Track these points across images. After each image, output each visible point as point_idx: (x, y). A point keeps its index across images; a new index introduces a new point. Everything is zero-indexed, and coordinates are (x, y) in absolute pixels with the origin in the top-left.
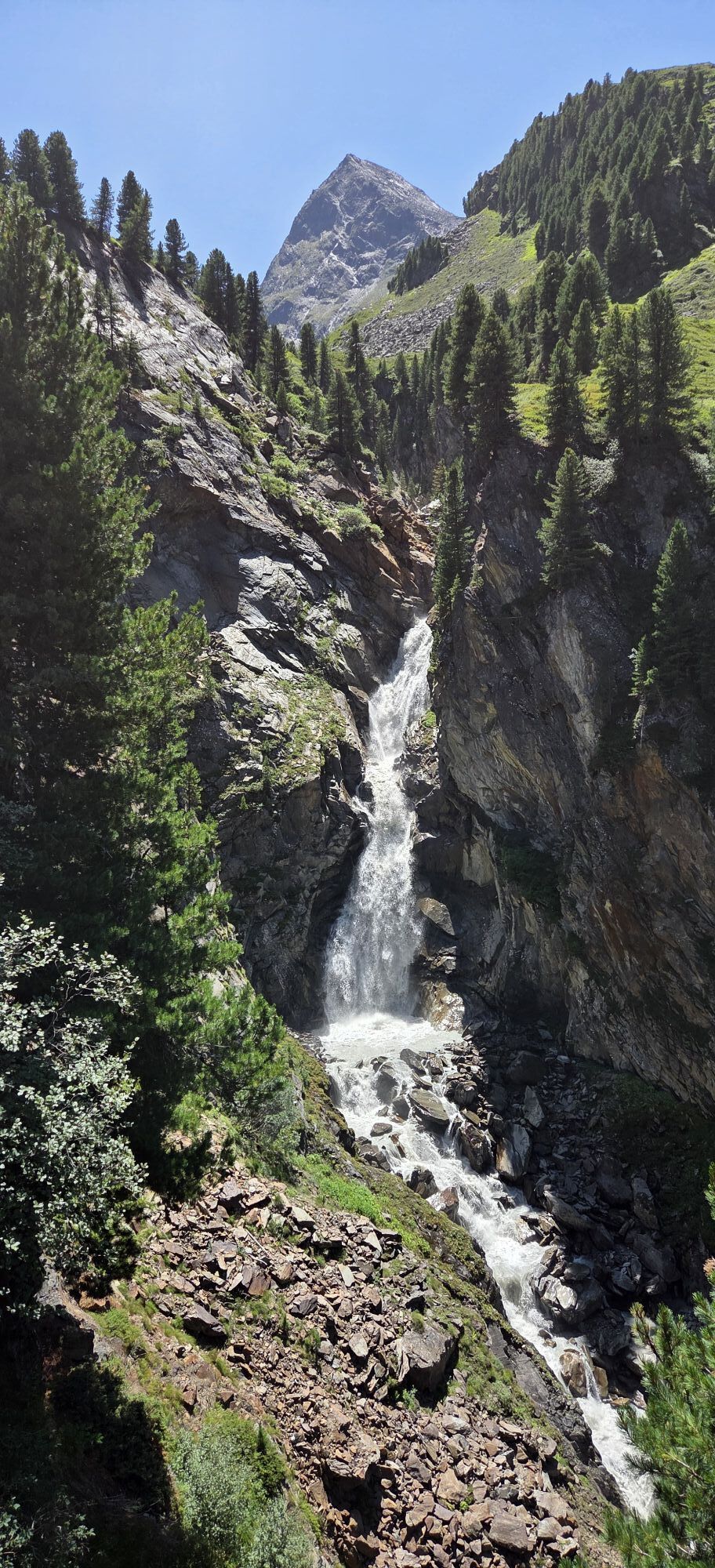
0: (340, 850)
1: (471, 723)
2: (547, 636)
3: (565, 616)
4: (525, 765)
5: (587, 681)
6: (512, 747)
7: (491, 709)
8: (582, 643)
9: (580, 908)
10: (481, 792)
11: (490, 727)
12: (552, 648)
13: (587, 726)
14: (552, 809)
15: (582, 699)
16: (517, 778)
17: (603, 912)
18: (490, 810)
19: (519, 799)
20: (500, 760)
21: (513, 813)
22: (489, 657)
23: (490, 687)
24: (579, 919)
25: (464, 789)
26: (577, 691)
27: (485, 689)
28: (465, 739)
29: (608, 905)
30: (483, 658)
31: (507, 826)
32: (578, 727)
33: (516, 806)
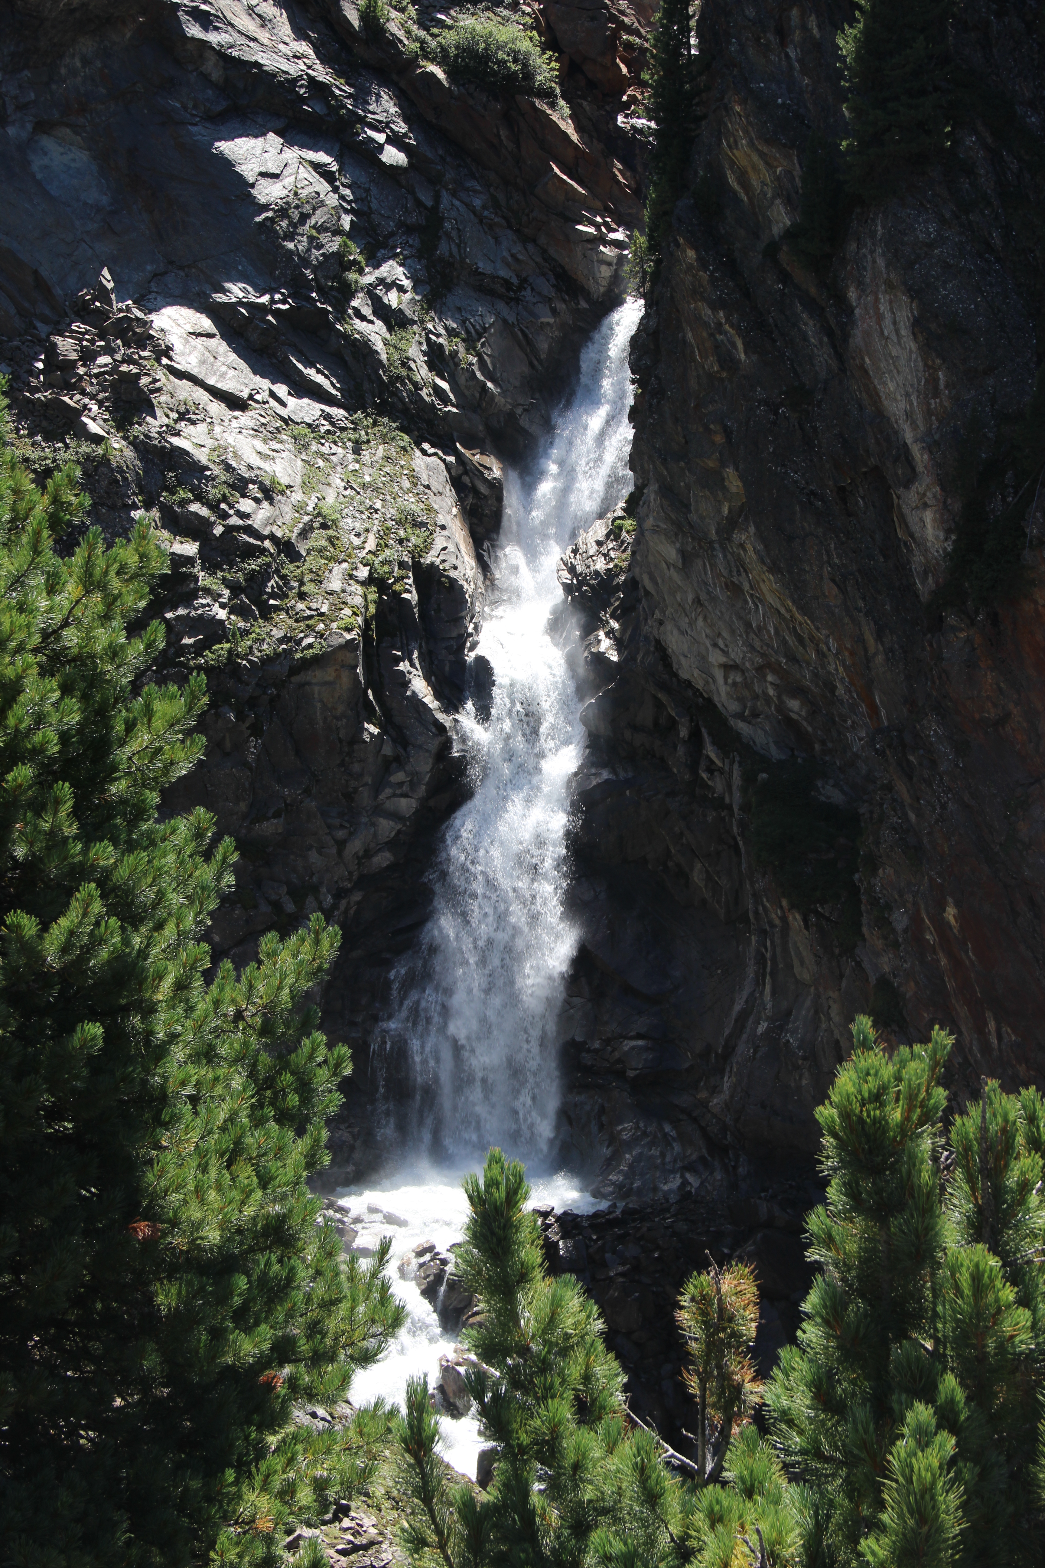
0: (407, 805)
1: (693, 517)
2: (850, 311)
3: (881, 262)
4: (803, 609)
5: (929, 413)
6: (774, 569)
7: (734, 483)
8: (917, 324)
9: (900, 919)
10: (719, 675)
11: (731, 524)
12: (857, 338)
13: (928, 516)
14: (863, 708)
15: (920, 456)
16: (791, 640)
17: (941, 926)
18: (740, 716)
19: (799, 691)
20: (759, 600)
21: (789, 723)
22: (728, 361)
23: (728, 432)
24: (896, 945)
25: (687, 669)
26: (909, 436)
27: (719, 439)
28: (682, 553)
29: (951, 913)
30: (712, 364)
31: (775, 753)
32: (912, 518)
33: (794, 704)
